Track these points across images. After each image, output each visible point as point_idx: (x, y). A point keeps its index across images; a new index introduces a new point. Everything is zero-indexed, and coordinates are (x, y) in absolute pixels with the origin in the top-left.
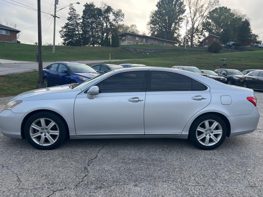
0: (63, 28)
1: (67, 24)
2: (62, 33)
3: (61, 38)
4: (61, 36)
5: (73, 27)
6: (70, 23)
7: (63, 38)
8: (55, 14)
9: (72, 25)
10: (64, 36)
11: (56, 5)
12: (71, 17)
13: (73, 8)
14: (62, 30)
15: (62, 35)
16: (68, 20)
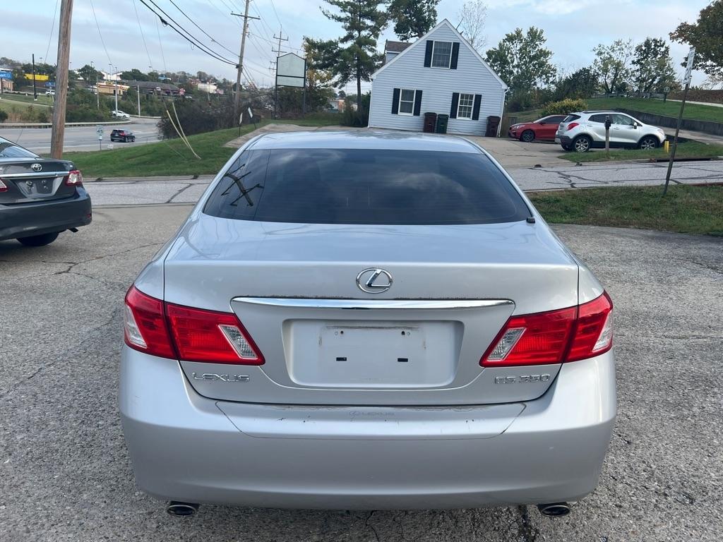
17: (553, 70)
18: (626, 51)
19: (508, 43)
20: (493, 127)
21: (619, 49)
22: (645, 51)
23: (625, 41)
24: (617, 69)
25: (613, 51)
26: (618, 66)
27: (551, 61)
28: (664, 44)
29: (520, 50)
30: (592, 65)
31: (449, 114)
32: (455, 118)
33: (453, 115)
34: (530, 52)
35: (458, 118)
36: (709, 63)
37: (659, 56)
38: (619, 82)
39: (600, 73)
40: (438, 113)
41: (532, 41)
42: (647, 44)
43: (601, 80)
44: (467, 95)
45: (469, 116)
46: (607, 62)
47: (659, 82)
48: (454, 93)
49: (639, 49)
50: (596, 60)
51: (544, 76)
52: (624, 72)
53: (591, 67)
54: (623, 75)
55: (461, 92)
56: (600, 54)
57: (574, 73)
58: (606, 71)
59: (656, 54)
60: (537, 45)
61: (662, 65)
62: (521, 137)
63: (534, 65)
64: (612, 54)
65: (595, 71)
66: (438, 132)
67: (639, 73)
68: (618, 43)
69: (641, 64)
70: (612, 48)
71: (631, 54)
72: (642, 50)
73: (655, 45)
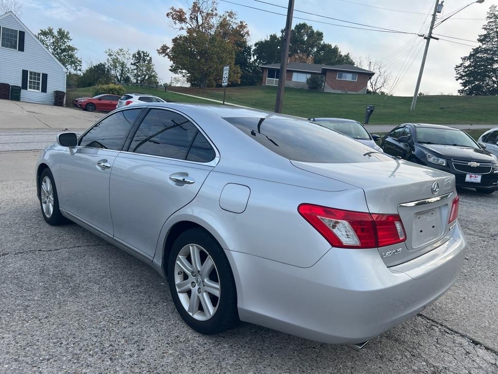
0: (464, 59)
1: (477, 51)
2: (461, 70)
3: (457, 80)
4: (456, 76)
5: (489, 54)
6: (484, 46)
7: (460, 81)
8: (431, 33)
9: (486, 51)
10: (464, 76)
11: (437, 14)
12: (489, 34)
13: (495, 15)
14: (462, 64)
15: (460, 75)
16: (480, 41)
17: (79, 61)
18: (127, 56)
19: (42, 36)
20: (60, 99)
21: (122, 54)
22: (138, 58)
23: (125, 49)
24: (122, 67)
25: (119, 55)
26: (123, 65)
27: (77, 55)
28: (149, 55)
29: (53, 43)
30: (106, 62)
31: (21, 86)
32: (27, 89)
33: (24, 87)
34: (61, 45)
35: (29, 90)
36: (184, 71)
37: (146, 62)
38: (124, 75)
39: (112, 68)
40: (11, 84)
41: (61, 38)
42: (139, 53)
43: (113, 72)
44: (35, 73)
45: (38, 89)
46: (116, 61)
47: (148, 78)
48: (23, 70)
49: (134, 56)
50: (108, 59)
51: (73, 65)
52: (127, 69)
53: (105, 63)
54: (126, 71)
55: (29, 70)
56: (110, 55)
57: (95, 65)
58: (115, 67)
59: (144, 60)
60: (66, 42)
61: (149, 68)
62: (86, 107)
63: (64, 56)
64: (118, 56)
65: (108, 66)
66: (12, 99)
67: (136, 71)
68: (121, 50)
69: (137, 66)
70: (118, 53)
71: (130, 58)
72: (136, 57)
73: (144, 55)
